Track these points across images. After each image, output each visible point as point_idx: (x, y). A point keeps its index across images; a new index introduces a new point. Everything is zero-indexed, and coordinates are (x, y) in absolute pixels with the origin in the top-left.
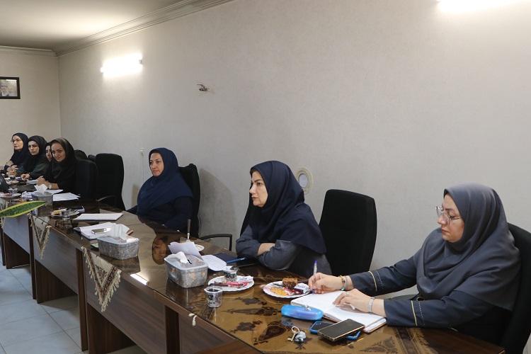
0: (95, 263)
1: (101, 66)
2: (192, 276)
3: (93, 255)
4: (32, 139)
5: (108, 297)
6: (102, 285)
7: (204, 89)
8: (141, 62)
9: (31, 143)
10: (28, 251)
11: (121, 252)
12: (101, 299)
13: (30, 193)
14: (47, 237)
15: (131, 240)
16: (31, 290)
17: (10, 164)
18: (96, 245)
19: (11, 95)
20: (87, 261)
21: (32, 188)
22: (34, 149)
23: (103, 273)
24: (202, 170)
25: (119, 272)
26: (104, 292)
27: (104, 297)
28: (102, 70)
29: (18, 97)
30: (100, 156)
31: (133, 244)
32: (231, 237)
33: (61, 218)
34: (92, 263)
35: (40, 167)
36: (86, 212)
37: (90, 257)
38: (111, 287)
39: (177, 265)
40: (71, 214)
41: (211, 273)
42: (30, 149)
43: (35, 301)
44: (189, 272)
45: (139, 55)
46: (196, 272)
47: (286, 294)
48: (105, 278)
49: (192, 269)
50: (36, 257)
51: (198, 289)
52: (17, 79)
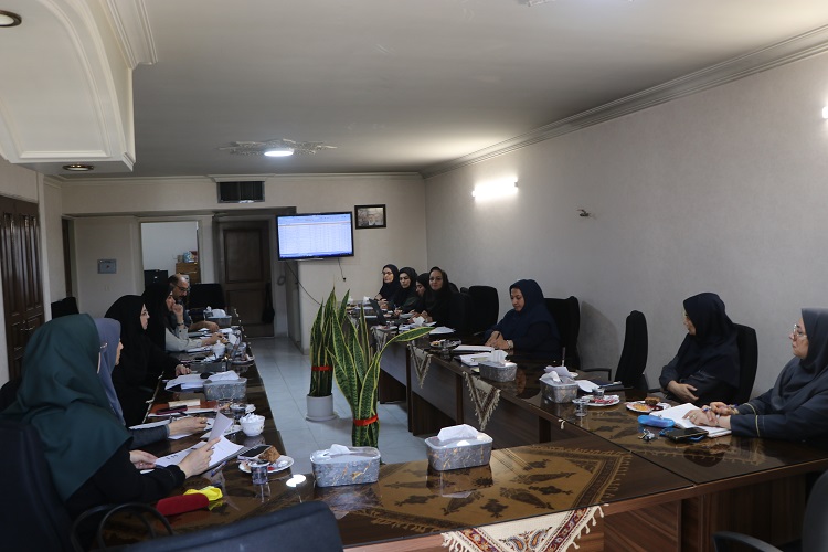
0: (476, 385)
1: (472, 189)
2: (563, 392)
3: (474, 378)
4: (403, 271)
5: (487, 415)
6: (482, 405)
7: (585, 215)
8: (517, 185)
9: (402, 275)
10: (406, 384)
11: (500, 374)
12: (480, 419)
13: (407, 326)
14: (427, 366)
15: (508, 364)
16: (407, 424)
17: (379, 297)
18: (477, 370)
19: (378, 224)
20: (469, 385)
21: (406, 322)
22: (404, 281)
23: (483, 394)
24: (583, 303)
25: (499, 391)
26: (483, 412)
27: (483, 418)
28: (474, 194)
29: (384, 226)
30: (474, 289)
31: (511, 368)
32: (610, 371)
33: (441, 349)
34: (473, 386)
35: (411, 301)
36: (463, 344)
37: (472, 381)
38: (491, 407)
39: (550, 383)
40: (450, 345)
41: (581, 393)
42: (402, 282)
43: (411, 434)
44: (561, 388)
45: (514, 178)
46: (567, 389)
47: (646, 409)
48: (485, 399)
49: (563, 386)
50: (413, 389)
51: (568, 404)
52: (384, 206)
